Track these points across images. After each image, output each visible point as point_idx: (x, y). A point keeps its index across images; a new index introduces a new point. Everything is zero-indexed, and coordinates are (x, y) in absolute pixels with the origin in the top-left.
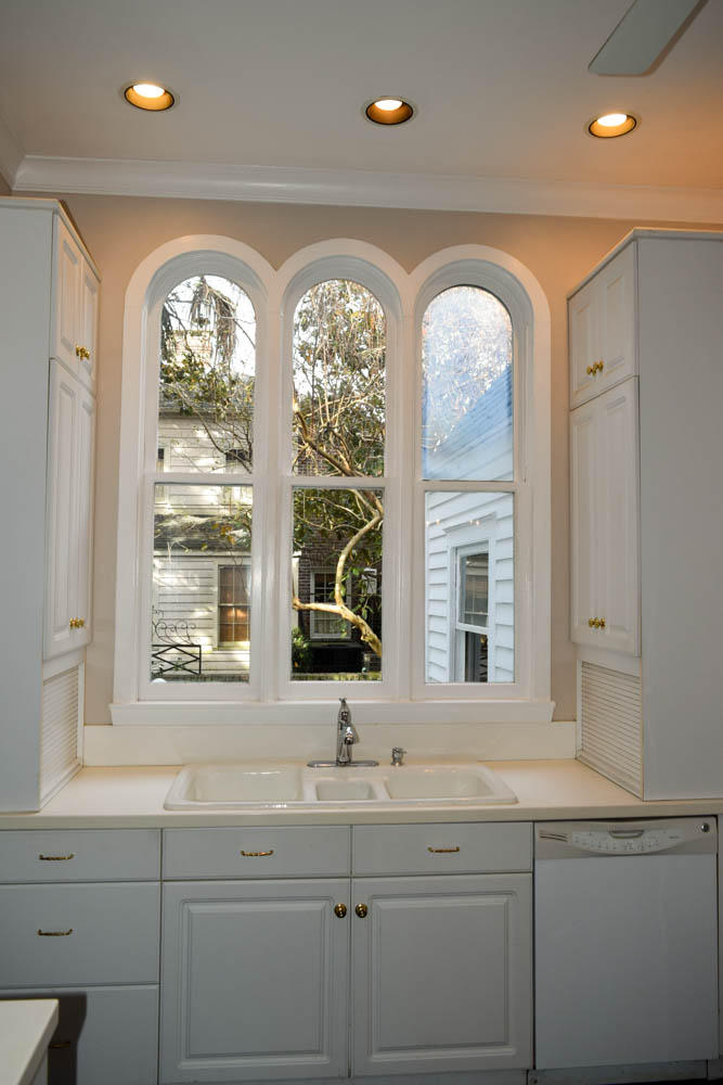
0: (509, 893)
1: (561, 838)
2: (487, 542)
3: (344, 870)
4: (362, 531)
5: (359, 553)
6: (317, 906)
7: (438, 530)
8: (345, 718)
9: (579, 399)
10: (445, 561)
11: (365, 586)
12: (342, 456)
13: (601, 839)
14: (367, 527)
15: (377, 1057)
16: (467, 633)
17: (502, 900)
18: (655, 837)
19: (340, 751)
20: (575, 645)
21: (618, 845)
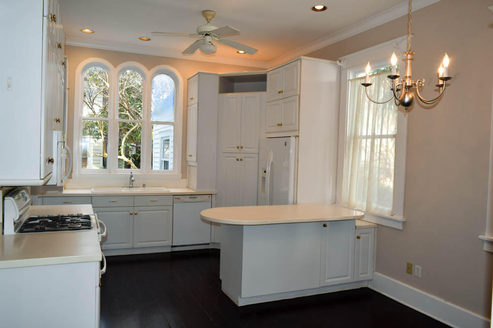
0: (168, 210)
1: (179, 199)
2: (169, 136)
3: (133, 205)
4: (131, 130)
5: (129, 138)
6: (127, 213)
7: (157, 132)
8: (132, 176)
9: (189, 104)
10: (159, 141)
11: (131, 150)
12: (125, 103)
13: (187, 199)
14: (134, 128)
15: (139, 244)
16: (165, 161)
17: (166, 211)
18: (199, 198)
19: (130, 184)
20: (187, 161)
21: (191, 200)
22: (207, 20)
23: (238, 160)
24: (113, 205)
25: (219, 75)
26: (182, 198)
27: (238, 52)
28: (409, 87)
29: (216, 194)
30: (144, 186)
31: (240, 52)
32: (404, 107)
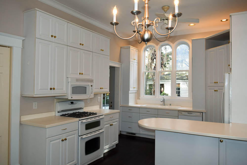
1: (181, 113)
3: (157, 114)
18: (194, 114)
21: (189, 115)
22: (165, 11)
23: (215, 91)
24: (148, 113)
25: (205, 38)
26: (183, 113)
27: (221, 21)
28: (148, 25)
29: (205, 113)
30: (170, 105)
31: (223, 20)
32: (145, 43)
